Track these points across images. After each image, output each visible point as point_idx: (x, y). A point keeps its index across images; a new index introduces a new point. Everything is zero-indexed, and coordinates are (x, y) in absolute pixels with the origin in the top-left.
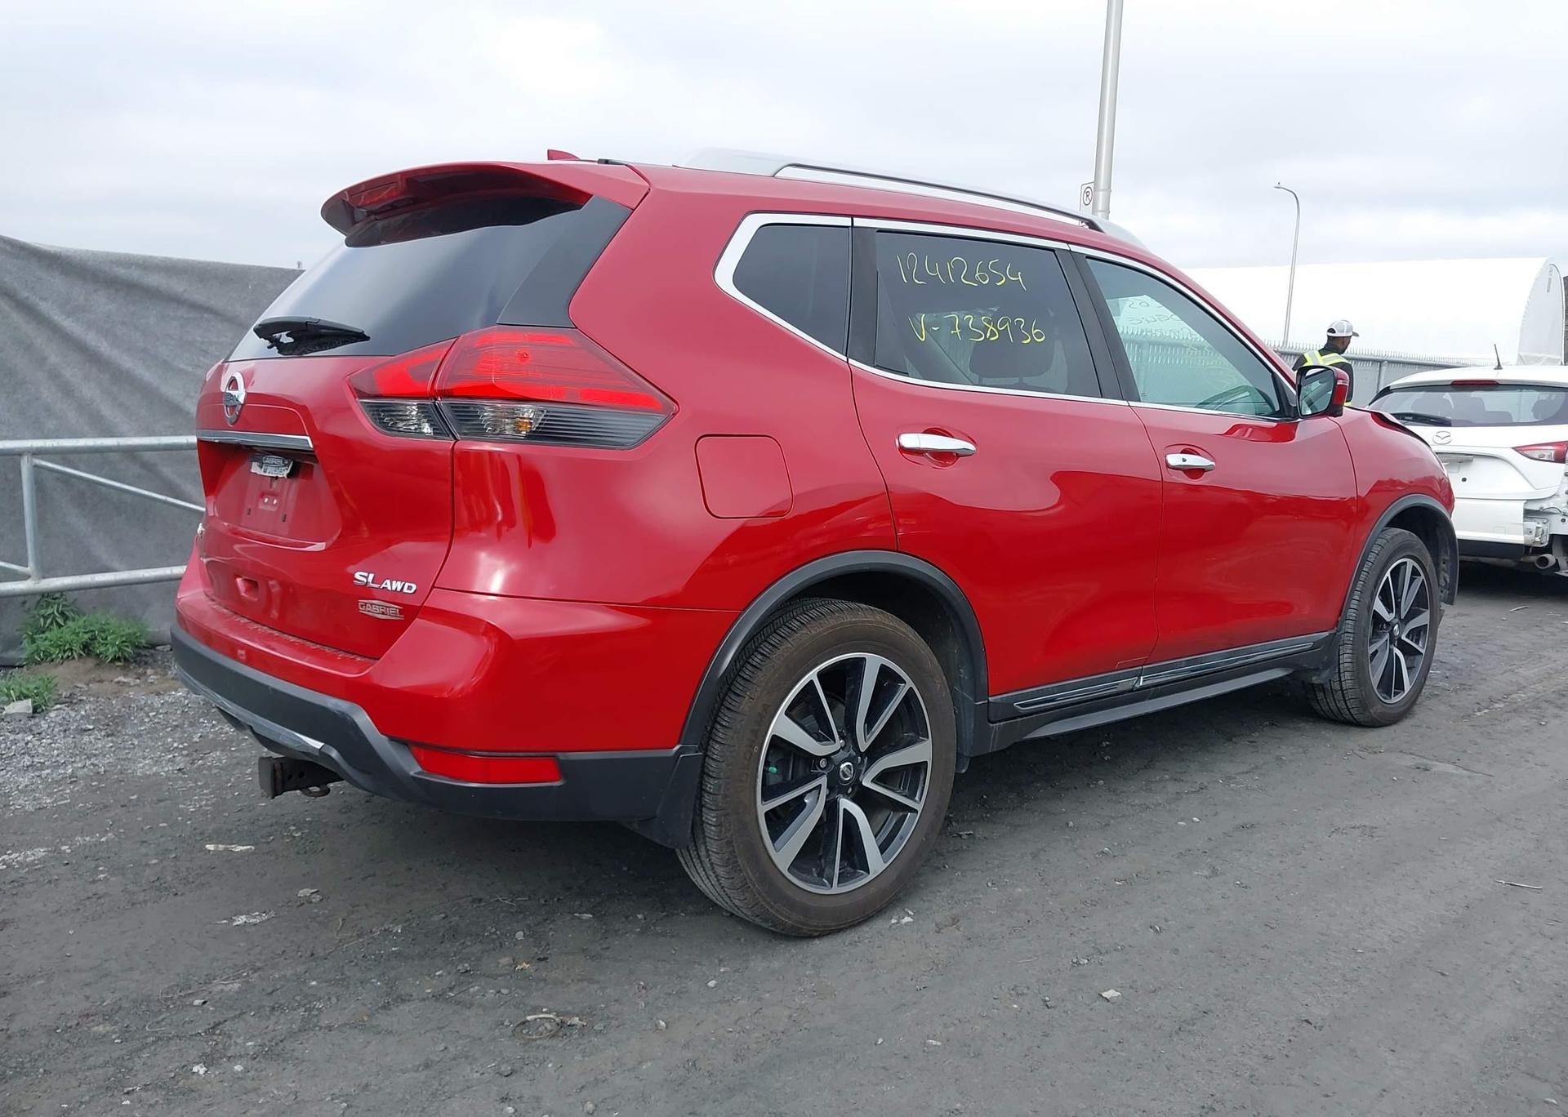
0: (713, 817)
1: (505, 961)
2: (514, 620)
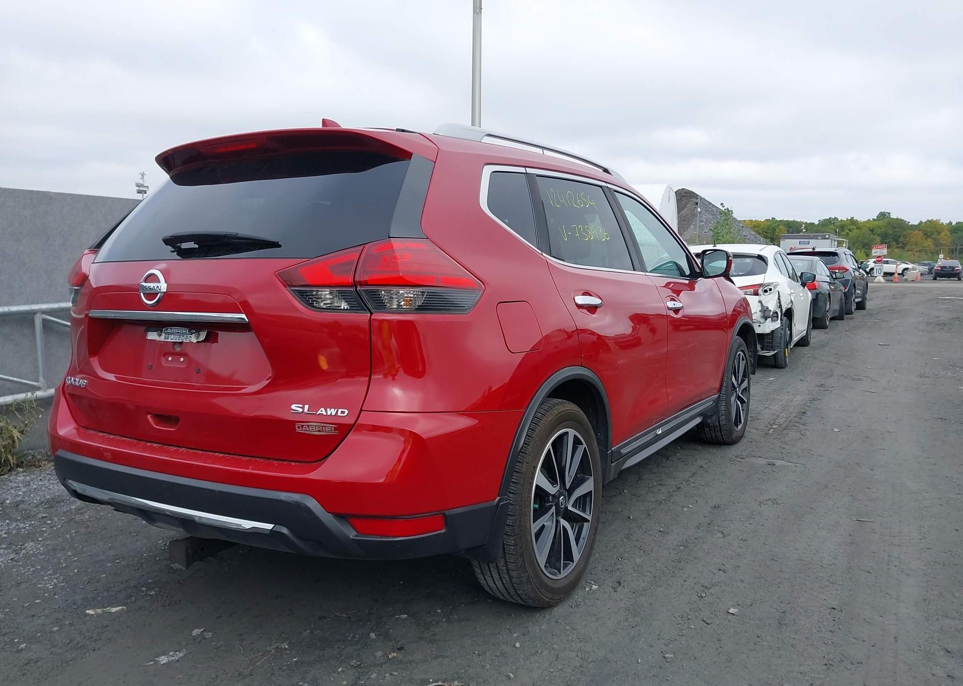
0: (513, 540)
1: (379, 654)
2: (425, 427)
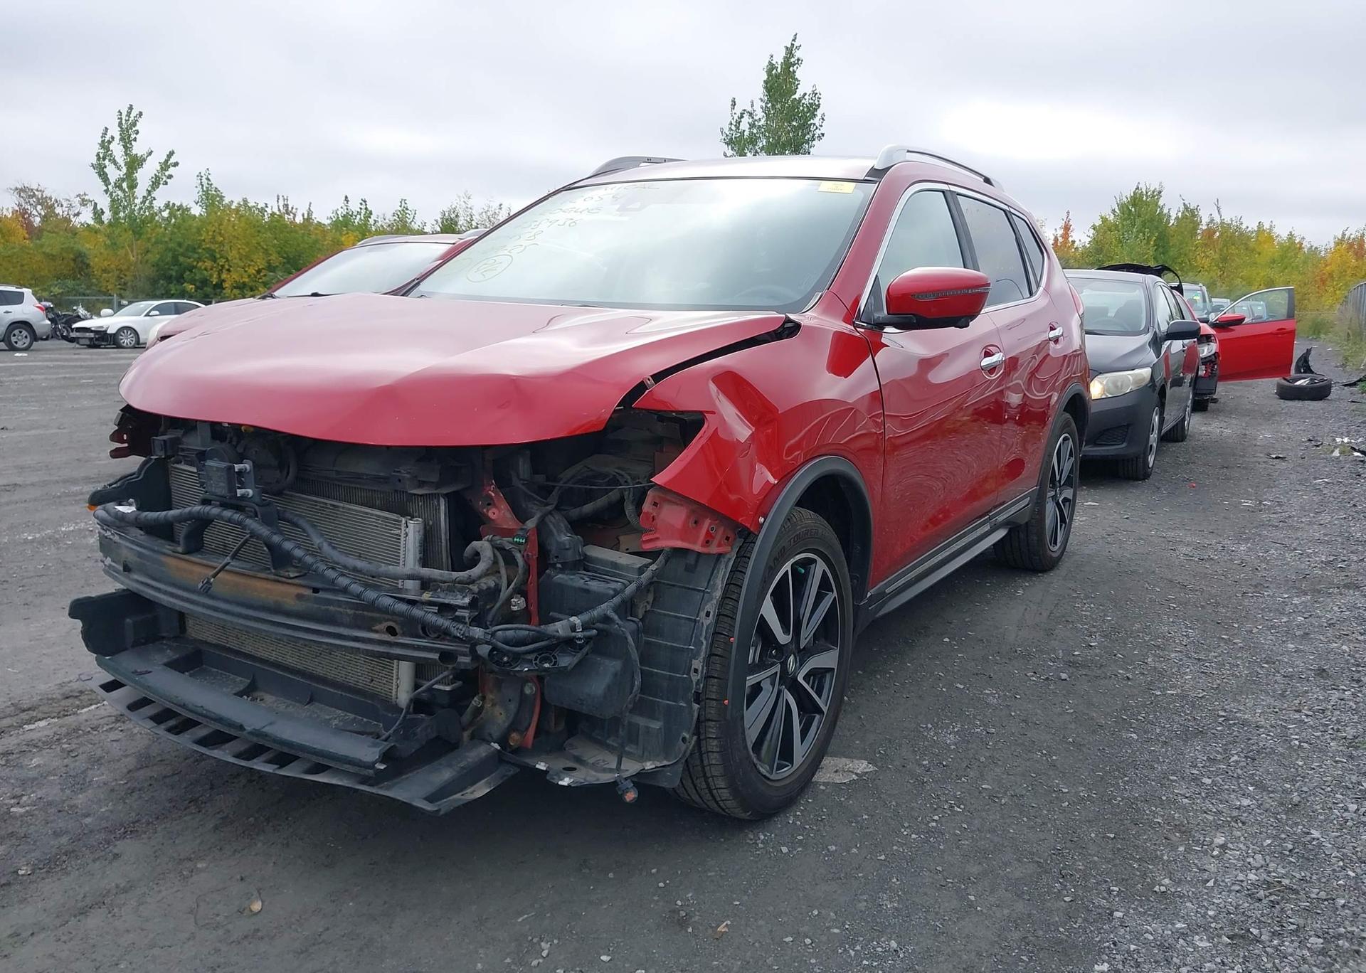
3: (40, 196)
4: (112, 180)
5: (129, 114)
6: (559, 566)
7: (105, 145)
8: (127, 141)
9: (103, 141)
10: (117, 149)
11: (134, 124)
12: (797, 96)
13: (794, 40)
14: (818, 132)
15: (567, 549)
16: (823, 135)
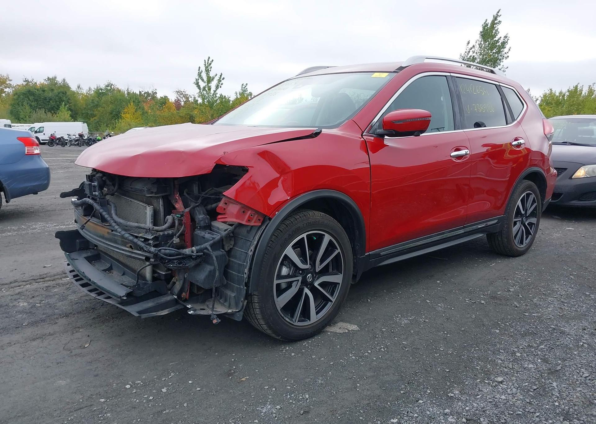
3: (184, 94)
4: (202, 87)
5: (208, 60)
6: (199, 227)
7: (200, 75)
8: (207, 71)
9: (199, 73)
10: (204, 75)
11: (210, 64)
12: (496, 39)
13: (498, 12)
14: (506, 55)
15: (201, 221)
16: (508, 57)
